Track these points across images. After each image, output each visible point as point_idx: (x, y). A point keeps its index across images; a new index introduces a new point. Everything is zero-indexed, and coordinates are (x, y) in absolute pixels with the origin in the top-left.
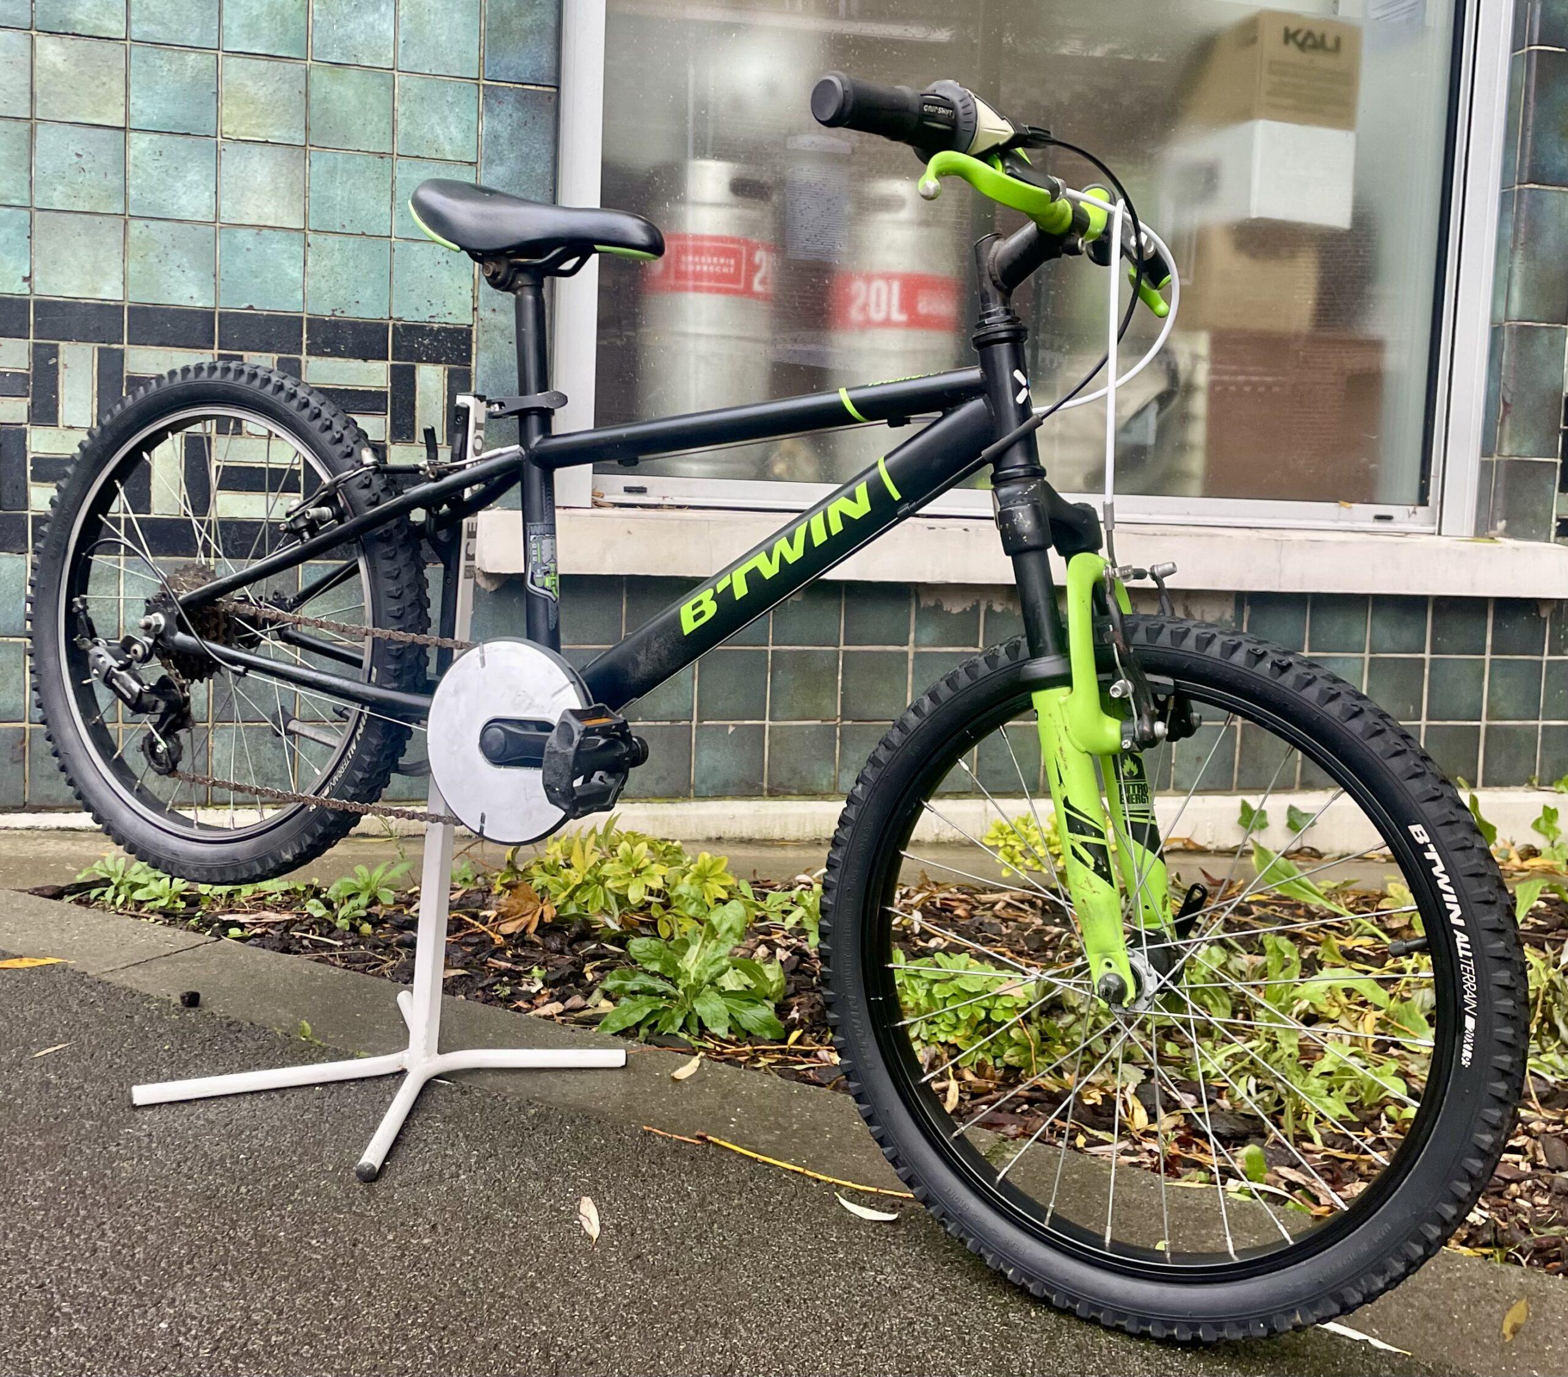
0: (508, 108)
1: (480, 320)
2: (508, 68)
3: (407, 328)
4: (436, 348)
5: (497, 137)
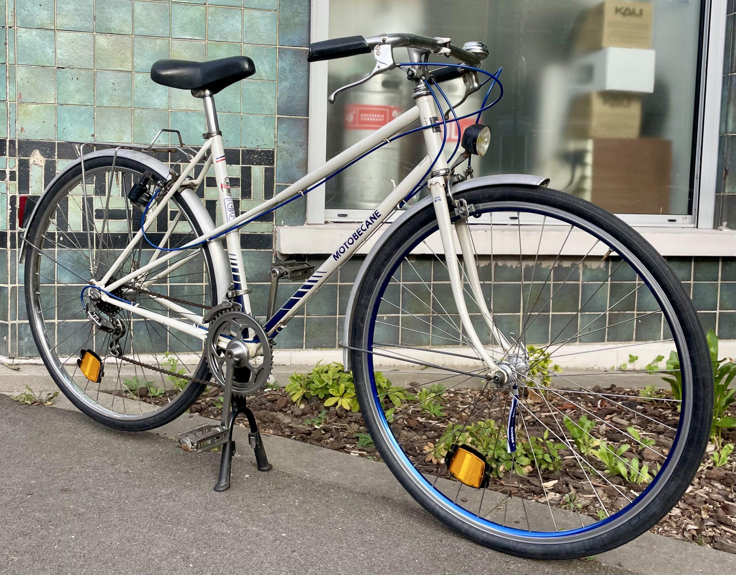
0: (289, 57)
1: (278, 147)
2: (289, 40)
3: (248, 151)
4: (260, 159)
5: (284, 70)
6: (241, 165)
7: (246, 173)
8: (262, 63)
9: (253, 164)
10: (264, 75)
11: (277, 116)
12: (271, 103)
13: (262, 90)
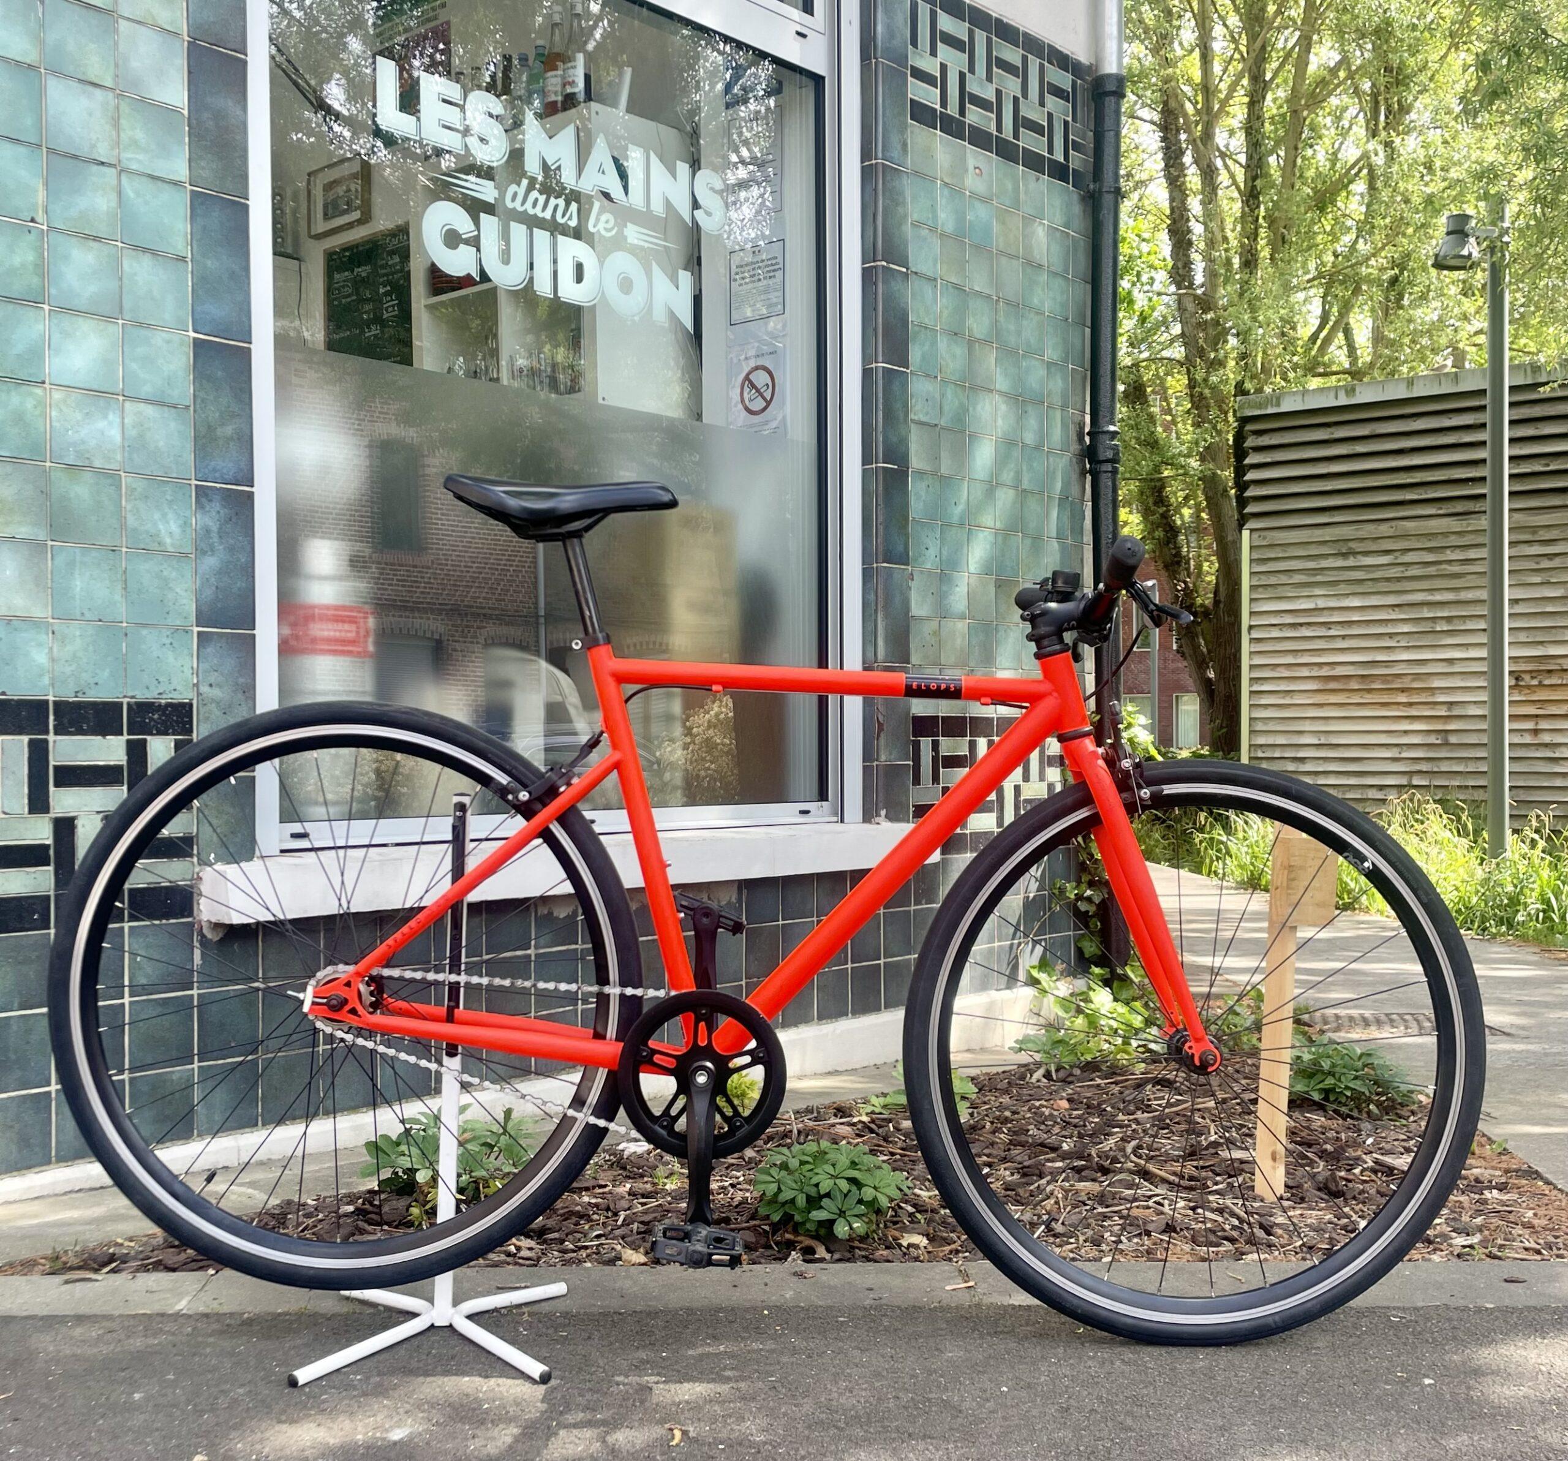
0: (215, 506)
1: (199, 694)
2: (214, 470)
3: (140, 705)
4: (164, 723)
5: (208, 531)
6: (126, 737)
7: (137, 752)
8: (164, 515)
9: (151, 734)
10: (168, 541)
11: (196, 629)
12: (184, 601)
13: (165, 573)
